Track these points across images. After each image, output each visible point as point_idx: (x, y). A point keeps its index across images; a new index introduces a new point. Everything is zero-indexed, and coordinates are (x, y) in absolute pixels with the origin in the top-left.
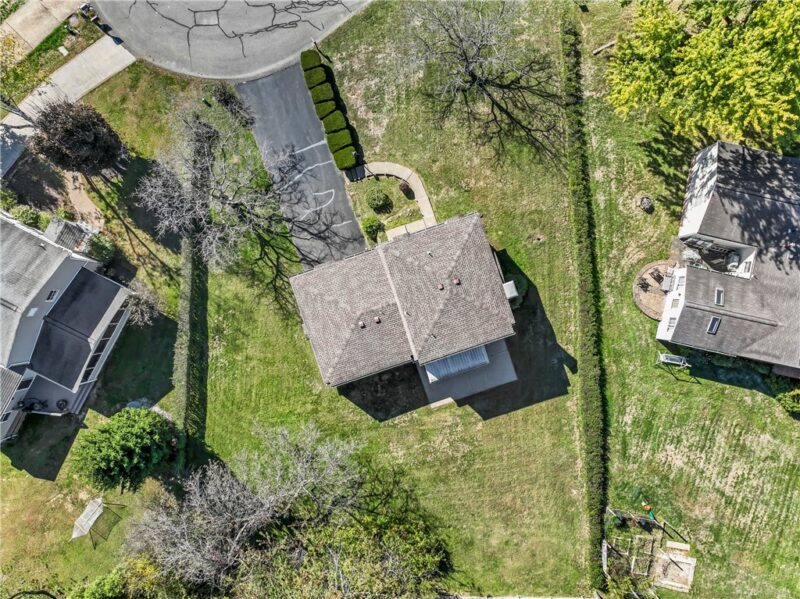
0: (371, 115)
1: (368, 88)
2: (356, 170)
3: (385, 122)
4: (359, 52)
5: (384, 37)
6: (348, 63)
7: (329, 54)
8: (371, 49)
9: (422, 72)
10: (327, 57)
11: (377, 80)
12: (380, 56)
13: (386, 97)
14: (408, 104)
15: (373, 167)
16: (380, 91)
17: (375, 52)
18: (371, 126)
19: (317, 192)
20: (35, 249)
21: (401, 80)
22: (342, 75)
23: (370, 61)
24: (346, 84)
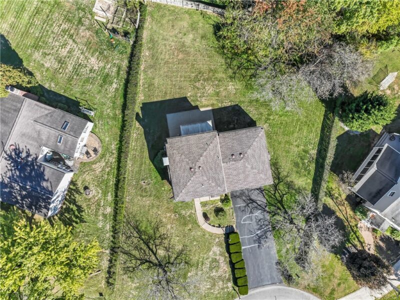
0: (218, 258)
1: (217, 271)
2: (230, 232)
3: (211, 253)
4: (218, 290)
5: (205, 296)
6: (225, 286)
7: (233, 291)
8: (212, 291)
9: (189, 275)
10: (235, 290)
11: (212, 275)
12: (208, 287)
13: (208, 266)
14: (198, 261)
15: (221, 232)
16: (211, 269)
17: (211, 289)
18: (218, 252)
19: (250, 223)
20: (397, 219)
21: (200, 273)
22: (228, 280)
23: (214, 285)
24: (227, 275)
